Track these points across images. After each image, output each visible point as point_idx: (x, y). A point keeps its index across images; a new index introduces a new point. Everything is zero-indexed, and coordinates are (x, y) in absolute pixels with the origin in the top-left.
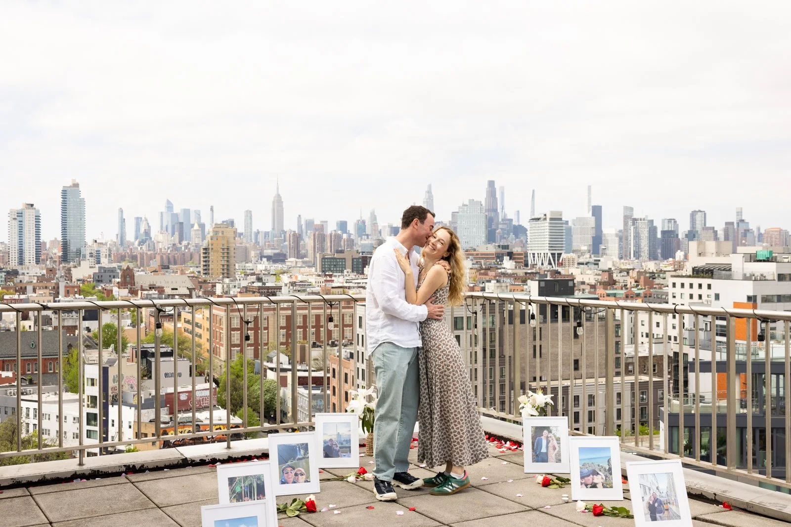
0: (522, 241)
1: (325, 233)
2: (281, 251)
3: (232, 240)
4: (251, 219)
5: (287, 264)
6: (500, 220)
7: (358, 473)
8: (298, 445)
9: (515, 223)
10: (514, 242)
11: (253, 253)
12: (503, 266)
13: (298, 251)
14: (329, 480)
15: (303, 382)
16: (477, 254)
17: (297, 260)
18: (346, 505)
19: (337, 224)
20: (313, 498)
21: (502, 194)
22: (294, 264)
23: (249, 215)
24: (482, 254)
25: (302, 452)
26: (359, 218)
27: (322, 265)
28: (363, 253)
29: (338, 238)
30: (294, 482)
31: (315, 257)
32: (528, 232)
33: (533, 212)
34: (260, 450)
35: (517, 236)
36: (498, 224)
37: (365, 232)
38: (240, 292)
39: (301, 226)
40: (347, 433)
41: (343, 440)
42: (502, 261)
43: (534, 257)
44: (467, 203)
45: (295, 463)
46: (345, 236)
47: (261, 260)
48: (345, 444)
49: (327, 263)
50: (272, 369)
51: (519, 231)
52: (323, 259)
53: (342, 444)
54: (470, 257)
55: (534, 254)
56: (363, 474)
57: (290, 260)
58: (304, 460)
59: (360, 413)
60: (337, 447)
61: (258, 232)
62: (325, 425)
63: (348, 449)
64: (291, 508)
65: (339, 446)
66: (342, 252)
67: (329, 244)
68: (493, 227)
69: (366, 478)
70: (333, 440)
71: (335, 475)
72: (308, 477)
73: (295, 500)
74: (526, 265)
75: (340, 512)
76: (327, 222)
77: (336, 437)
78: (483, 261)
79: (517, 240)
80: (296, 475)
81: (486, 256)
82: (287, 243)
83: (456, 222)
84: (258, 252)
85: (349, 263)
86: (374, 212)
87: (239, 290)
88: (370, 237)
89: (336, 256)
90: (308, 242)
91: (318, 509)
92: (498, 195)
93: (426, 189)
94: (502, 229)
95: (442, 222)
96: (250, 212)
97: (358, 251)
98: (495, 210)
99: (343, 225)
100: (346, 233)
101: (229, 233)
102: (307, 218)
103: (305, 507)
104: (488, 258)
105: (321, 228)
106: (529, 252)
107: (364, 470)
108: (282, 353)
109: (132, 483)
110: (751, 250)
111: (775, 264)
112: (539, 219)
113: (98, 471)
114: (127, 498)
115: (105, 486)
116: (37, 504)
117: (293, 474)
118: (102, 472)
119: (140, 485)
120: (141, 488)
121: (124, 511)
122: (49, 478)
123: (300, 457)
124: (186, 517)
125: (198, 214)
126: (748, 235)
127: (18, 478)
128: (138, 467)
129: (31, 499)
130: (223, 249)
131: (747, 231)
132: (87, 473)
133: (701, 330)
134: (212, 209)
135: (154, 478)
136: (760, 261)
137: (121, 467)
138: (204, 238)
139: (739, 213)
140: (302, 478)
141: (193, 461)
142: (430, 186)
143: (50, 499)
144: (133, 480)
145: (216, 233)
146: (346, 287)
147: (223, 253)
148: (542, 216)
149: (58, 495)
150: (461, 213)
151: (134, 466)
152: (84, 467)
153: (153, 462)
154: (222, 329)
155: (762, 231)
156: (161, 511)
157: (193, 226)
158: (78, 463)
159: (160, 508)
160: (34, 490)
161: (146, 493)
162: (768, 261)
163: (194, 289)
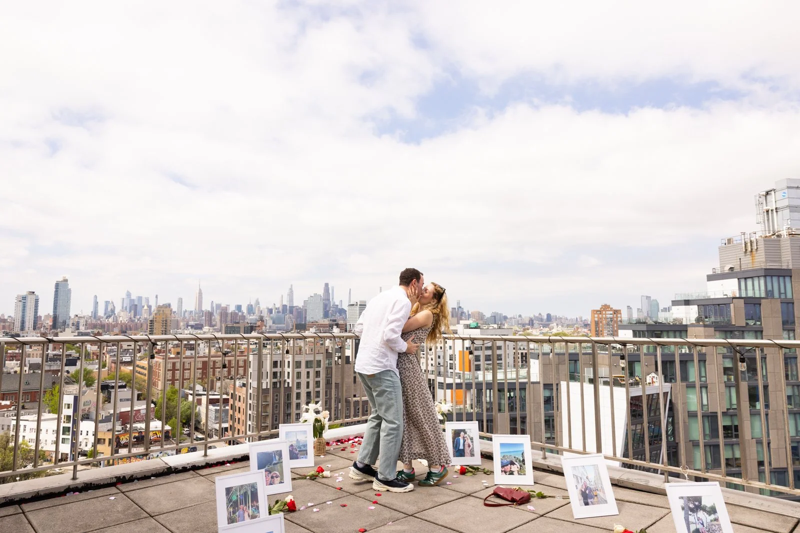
0: (343, 317)
1: (228, 312)
2: (200, 322)
3: (169, 315)
4: (182, 303)
5: (204, 330)
6: (331, 305)
7: (317, 471)
8: (274, 452)
9: (340, 307)
10: (339, 318)
11: (182, 324)
12: (333, 331)
13: (211, 323)
14: (296, 479)
15: (213, 402)
16: (318, 325)
17: (210, 328)
18: (319, 503)
19: (235, 306)
20: (290, 497)
21: (333, 291)
22: (207, 331)
23: (180, 301)
24: (321, 325)
25: (277, 457)
26: (249, 303)
27: (226, 331)
28: (251, 323)
29: (236, 314)
30: (272, 484)
31: (221, 326)
32: (347, 313)
33: (350, 301)
34: (231, 456)
35: (341, 315)
36: (330, 307)
37: (252, 311)
38: (173, 347)
39: (213, 308)
40: (304, 439)
41: (301, 444)
42: (332, 328)
43: (350, 326)
44: (313, 295)
45: (271, 468)
46: (240, 314)
47: (187, 328)
48: (303, 448)
49: (228, 330)
50: (191, 394)
51: (342, 311)
52: (227, 327)
53: (300, 448)
54: (314, 326)
55: (350, 325)
56: (322, 472)
57: (205, 328)
58: (278, 465)
59: (311, 421)
60: (296, 450)
61: (186, 311)
62: (287, 433)
63: (305, 452)
64: (275, 509)
65: (298, 450)
66: (238, 323)
67: (230, 319)
68: (327, 309)
69: (325, 476)
70: (294, 445)
71: (297, 474)
72: (282, 478)
73: (277, 502)
74: (346, 331)
75: (318, 510)
76: (229, 305)
77: (295, 443)
78: (321, 329)
79: (341, 317)
80: (272, 477)
81: (323, 325)
82: (204, 318)
83: (307, 307)
84: (186, 323)
85: (242, 330)
86: (258, 300)
87: (172, 346)
88: (255, 315)
89: (235, 325)
90: (217, 317)
91: (297, 509)
92: (330, 292)
93: (290, 287)
94: (332, 310)
95: (298, 306)
96: (181, 299)
97: (248, 323)
98: (329, 300)
99: (239, 307)
100: (241, 312)
101: (167, 311)
102: (217, 303)
103: (287, 507)
104: (324, 327)
105: (226, 308)
106: (348, 323)
107: (322, 469)
108: (199, 384)
109: (123, 493)
110: (467, 322)
111: (479, 330)
112: (353, 305)
113: (91, 484)
114: (120, 509)
115: (97, 497)
116: (30, 523)
117: (270, 477)
118: (94, 484)
119: (131, 495)
120: (132, 497)
121: (118, 524)
122: (42, 494)
123: (276, 462)
124: (179, 525)
125: (147, 300)
126: (463, 315)
127: (11, 496)
128: (127, 478)
129: (24, 516)
130: (163, 321)
131: (463, 313)
132: (80, 486)
133: (442, 366)
134: (157, 297)
135: (143, 487)
136: (472, 328)
137: (112, 478)
138: (150, 314)
139: (458, 303)
140: (277, 480)
141: (176, 469)
142: (292, 286)
143: (43, 515)
144: (124, 490)
145: (159, 311)
146: (240, 344)
147: (163, 323)
148: (355, 303)
149: (51, 510)
150: (309, 301)
151: (124, 477)
152: (78, 481)
153: (141, 472)
154: (160, 370)
155: (470, 313)
156: (154, 521)
157: (143, 307)
158: (72, 477)
159: (152, 517)
160: (26, 507)
161: (137, 502)
162: (476, 328)
163: (143, 346)
